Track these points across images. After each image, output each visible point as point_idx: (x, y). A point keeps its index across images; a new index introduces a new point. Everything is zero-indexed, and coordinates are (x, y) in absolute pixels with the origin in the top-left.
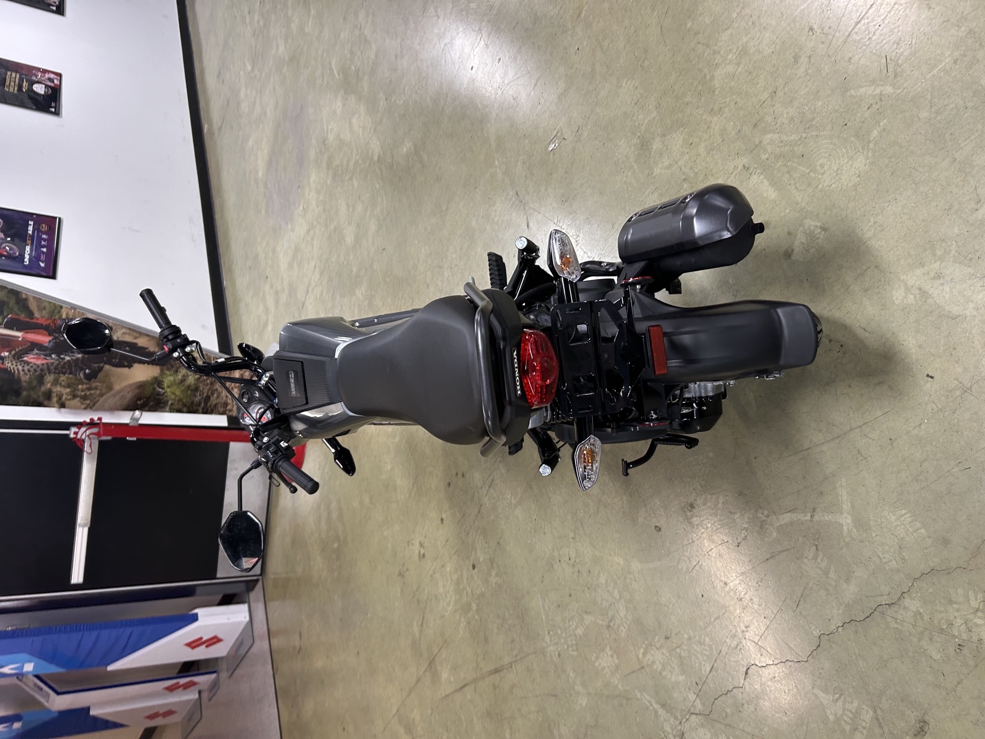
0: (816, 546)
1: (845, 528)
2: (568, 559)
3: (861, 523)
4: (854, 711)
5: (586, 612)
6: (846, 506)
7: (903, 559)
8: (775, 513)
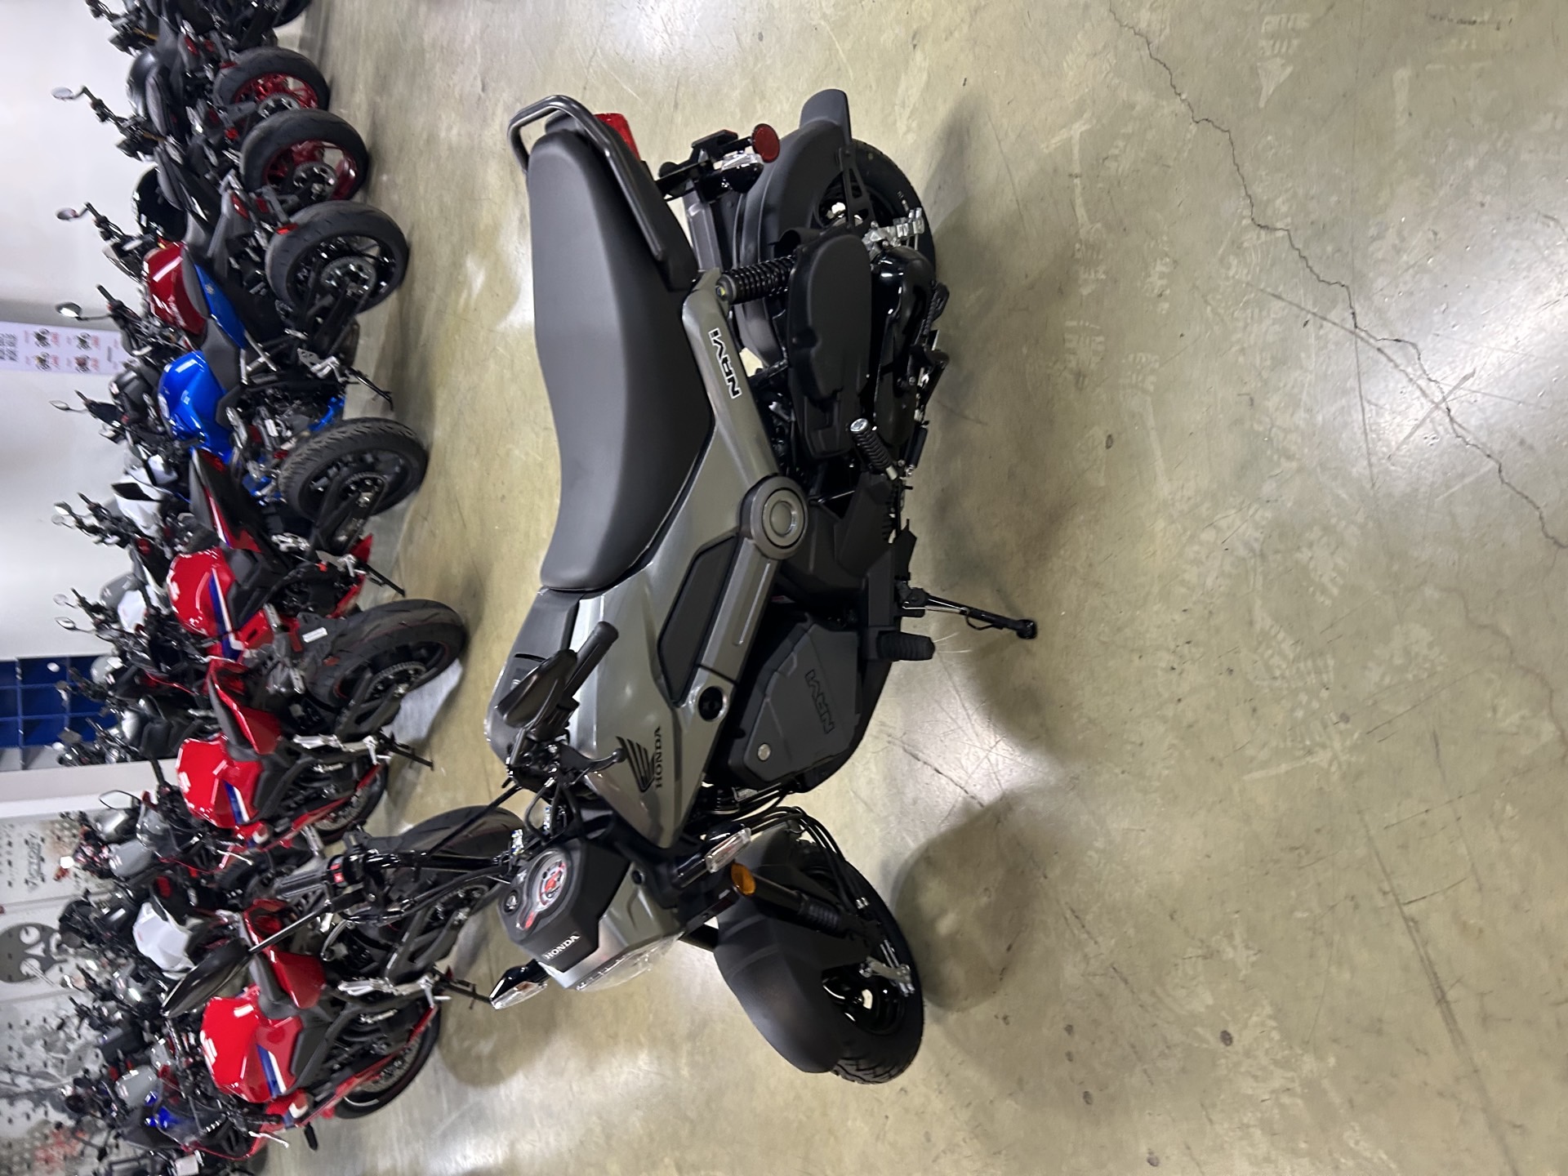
0: (1104, 159)
1: (1083, 129)
2: (1174, 676)
3: (1079, 113)
4: (1272, 42)
5: (1251, 623)
6: (1063, 134)
7: (1105, 47)
8: (1077, 232)
